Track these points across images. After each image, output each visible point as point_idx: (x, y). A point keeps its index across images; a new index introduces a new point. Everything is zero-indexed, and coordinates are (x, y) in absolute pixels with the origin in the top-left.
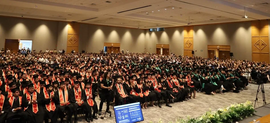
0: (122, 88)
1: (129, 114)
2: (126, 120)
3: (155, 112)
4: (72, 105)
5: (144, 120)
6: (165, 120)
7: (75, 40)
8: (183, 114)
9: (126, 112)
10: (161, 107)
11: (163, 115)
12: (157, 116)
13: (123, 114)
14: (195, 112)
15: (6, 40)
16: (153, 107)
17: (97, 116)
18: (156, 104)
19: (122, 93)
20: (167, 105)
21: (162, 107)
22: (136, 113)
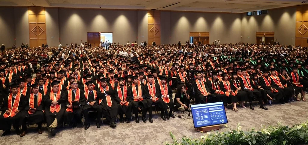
0: (203, 84)
1: (209, 114)
2: (205, 121)
3: (244, 115)
4: (146, 102)
5: (228, 123)
6: (257, 124)
7: (156, 31)
8: (282, 119)
9: (206, 112)
10: (253, 109)
11: (254, 118)
12: (247, 119)
13: (201, 114)
14: (300, 118)
15: (88, 33)
16: (243, 109)
17: (174, 115)
18: (246, 105)
19: (203, 90)
20: (262, 107)
21: (255, 108)
22: (218, 114)
